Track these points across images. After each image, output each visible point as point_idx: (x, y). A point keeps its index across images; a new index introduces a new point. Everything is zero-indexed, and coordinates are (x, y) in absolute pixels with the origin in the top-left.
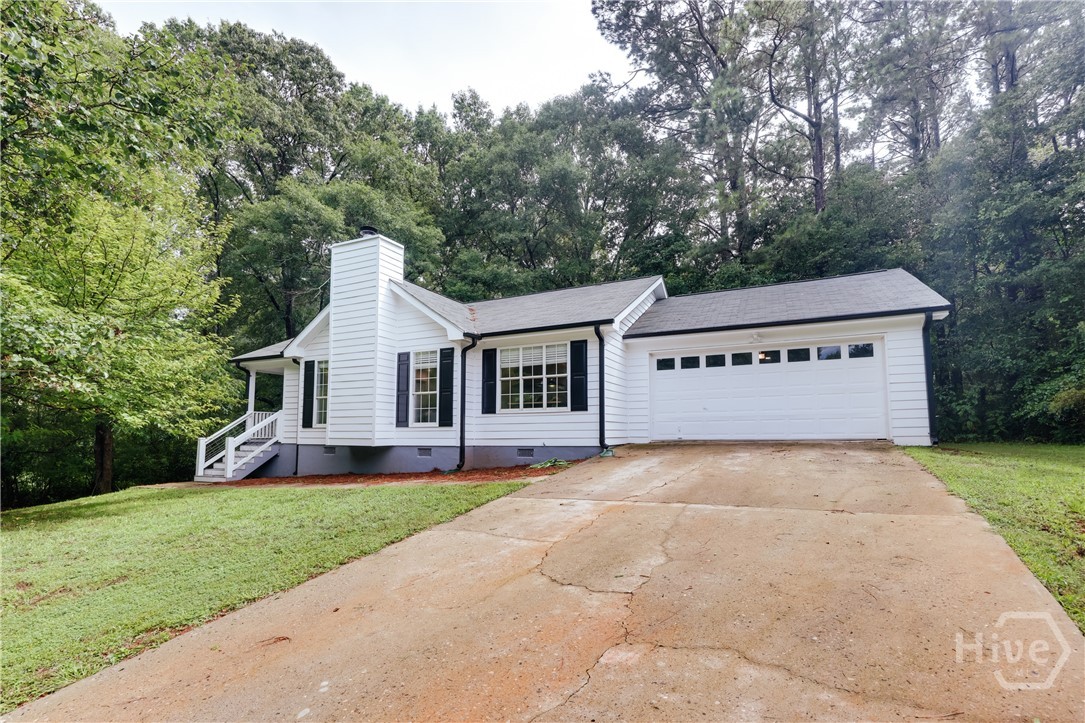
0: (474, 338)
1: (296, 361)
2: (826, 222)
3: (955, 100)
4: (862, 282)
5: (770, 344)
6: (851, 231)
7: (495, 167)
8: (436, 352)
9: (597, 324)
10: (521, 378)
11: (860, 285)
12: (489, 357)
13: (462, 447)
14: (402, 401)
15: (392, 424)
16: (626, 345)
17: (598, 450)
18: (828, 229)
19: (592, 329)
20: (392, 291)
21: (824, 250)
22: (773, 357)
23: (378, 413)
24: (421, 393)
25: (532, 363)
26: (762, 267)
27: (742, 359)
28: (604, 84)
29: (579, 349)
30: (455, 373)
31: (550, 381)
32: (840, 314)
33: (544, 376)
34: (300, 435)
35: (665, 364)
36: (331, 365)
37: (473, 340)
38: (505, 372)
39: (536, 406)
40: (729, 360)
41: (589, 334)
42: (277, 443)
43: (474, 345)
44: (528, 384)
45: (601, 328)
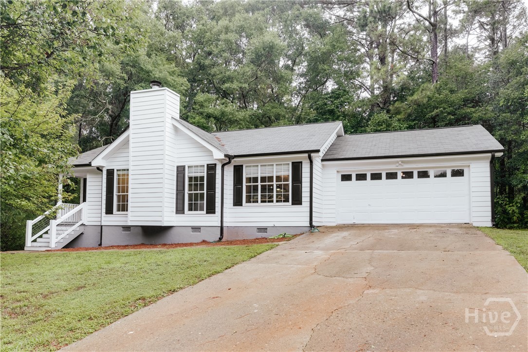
0: (230, 158)
1: (99, 169)
2: (438, 90)
3: (517, 12)
4: (459, 132)
5: (408, 167)
6: (453, 98)
7: (223, 36)
8: (204, 166)
9: (309, 152)
10: (259, 184)
11: (458, 134)
12: (238, 170)
13: (222, 228)
14: (180, 197)
15: (173, 212)
16: (323, 165)
17: (309, 229)
18: (439, 95)
19: (306, 155)
20: (173, 125)
21: (437, 108)
22: (409, 175)
23: (166, 205)
24: (193, 192)
25: (267, 175)
26: (399, 117)
27: (392, 176)
29: (297, 168)
30: (217, 180)
31: (279, 187)
32: (447, 152)
33: (275, 183)
34: (103, 219)
35: (346, 178)
36: (130, 172)
37: (229, 159)
38: (248, 180)
39: (269, 202)
40: (384, 176)
41: (304, 158)
42: (83, 225)
43: (229, 162)
44: (263, 188)
45: (312, 155)
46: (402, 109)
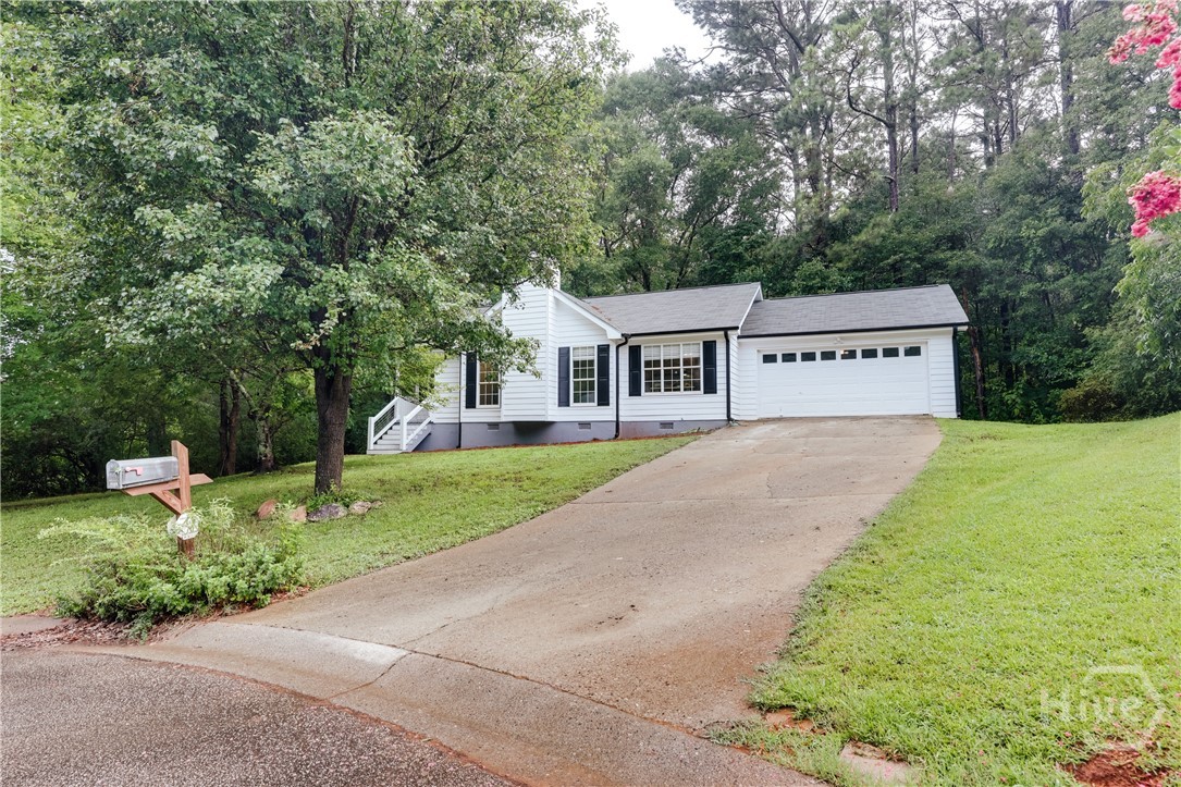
0: (627, 337)
4: (920, 296)
5: (850, 345)
6: (919, 237)
8: (594, 347)
9: (726, 330)
10: (662, 368)
11: (917, 299)
12: (635, 352)
13: (617, 422)
14: (564, 386)
15: (555, 404)
16: (739, 343)
17: (725, 423)
18: (899, 234)
19: (722, 333)
20: (555, 298)
21: (895, 253)
22: (851, 355)
23: (546, 395)
24: (580, 379)
25: (672, 357)
26: (840, 265)
27: (828, 356)
28: (677, 58)
29: (709, 348)
30: (611, 364)
31: (687, 371)
33: (682, 367)
34: (462, 414)
35: (770, 359)
38: (648, 364)
39: (675, 390)
40: (818, 356)
41: (719, 336)
42: (430, 423)
43: (626, 343)
44: (667, 373)
45: (729, 332)
46: (844, 253)
